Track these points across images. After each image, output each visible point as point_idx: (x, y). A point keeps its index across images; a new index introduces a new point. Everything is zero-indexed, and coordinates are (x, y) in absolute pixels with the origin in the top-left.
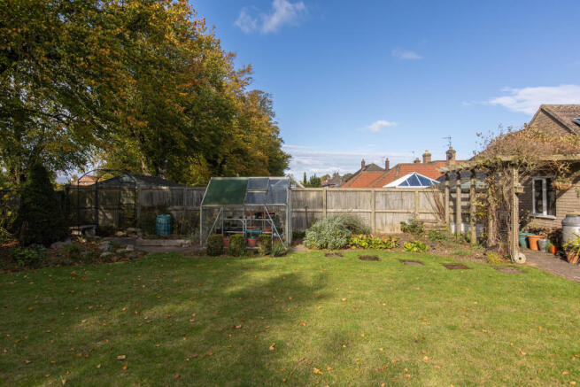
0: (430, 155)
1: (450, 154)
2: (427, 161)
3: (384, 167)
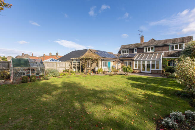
0: (51, 54)
1: (57, 54)
2: (51, 55)
3: (31, 56)
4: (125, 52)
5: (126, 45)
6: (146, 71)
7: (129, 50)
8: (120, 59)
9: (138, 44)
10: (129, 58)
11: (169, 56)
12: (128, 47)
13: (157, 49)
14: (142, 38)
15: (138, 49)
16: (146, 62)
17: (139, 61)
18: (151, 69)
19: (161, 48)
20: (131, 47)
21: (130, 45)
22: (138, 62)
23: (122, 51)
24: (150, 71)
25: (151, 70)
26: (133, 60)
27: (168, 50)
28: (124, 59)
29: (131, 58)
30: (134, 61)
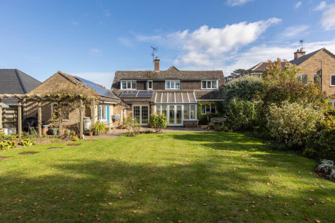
4: (129, 87)
5: (126, 72)
6: (176, 124)
7: (138, 82)
8: (125, 100)
9: (150, 72)
10: (143, 100)
11: (203, 97)
12: (131, 76)
13: (185, 84)
14: (157, 62)
15: (154, 81)
16: (175, 106)
17: (165, 105)
18: (183, 119)
19: (190, 84)
20: (140, 77)
21: (134, 72)
22: (161, 106)
23: (121, 84)
24: (182, 122)
25: (184, 121)
26: (151, 104)
27: (199, 88)
28: (133, 100)
29: (148, 100)
30: (154, 104)
